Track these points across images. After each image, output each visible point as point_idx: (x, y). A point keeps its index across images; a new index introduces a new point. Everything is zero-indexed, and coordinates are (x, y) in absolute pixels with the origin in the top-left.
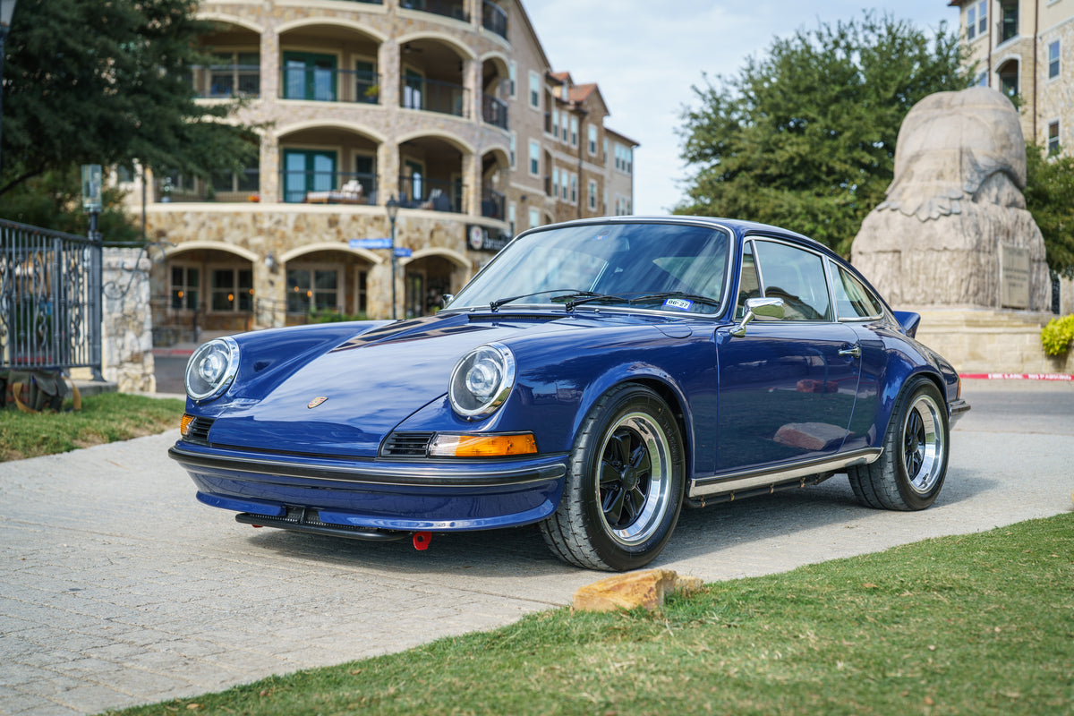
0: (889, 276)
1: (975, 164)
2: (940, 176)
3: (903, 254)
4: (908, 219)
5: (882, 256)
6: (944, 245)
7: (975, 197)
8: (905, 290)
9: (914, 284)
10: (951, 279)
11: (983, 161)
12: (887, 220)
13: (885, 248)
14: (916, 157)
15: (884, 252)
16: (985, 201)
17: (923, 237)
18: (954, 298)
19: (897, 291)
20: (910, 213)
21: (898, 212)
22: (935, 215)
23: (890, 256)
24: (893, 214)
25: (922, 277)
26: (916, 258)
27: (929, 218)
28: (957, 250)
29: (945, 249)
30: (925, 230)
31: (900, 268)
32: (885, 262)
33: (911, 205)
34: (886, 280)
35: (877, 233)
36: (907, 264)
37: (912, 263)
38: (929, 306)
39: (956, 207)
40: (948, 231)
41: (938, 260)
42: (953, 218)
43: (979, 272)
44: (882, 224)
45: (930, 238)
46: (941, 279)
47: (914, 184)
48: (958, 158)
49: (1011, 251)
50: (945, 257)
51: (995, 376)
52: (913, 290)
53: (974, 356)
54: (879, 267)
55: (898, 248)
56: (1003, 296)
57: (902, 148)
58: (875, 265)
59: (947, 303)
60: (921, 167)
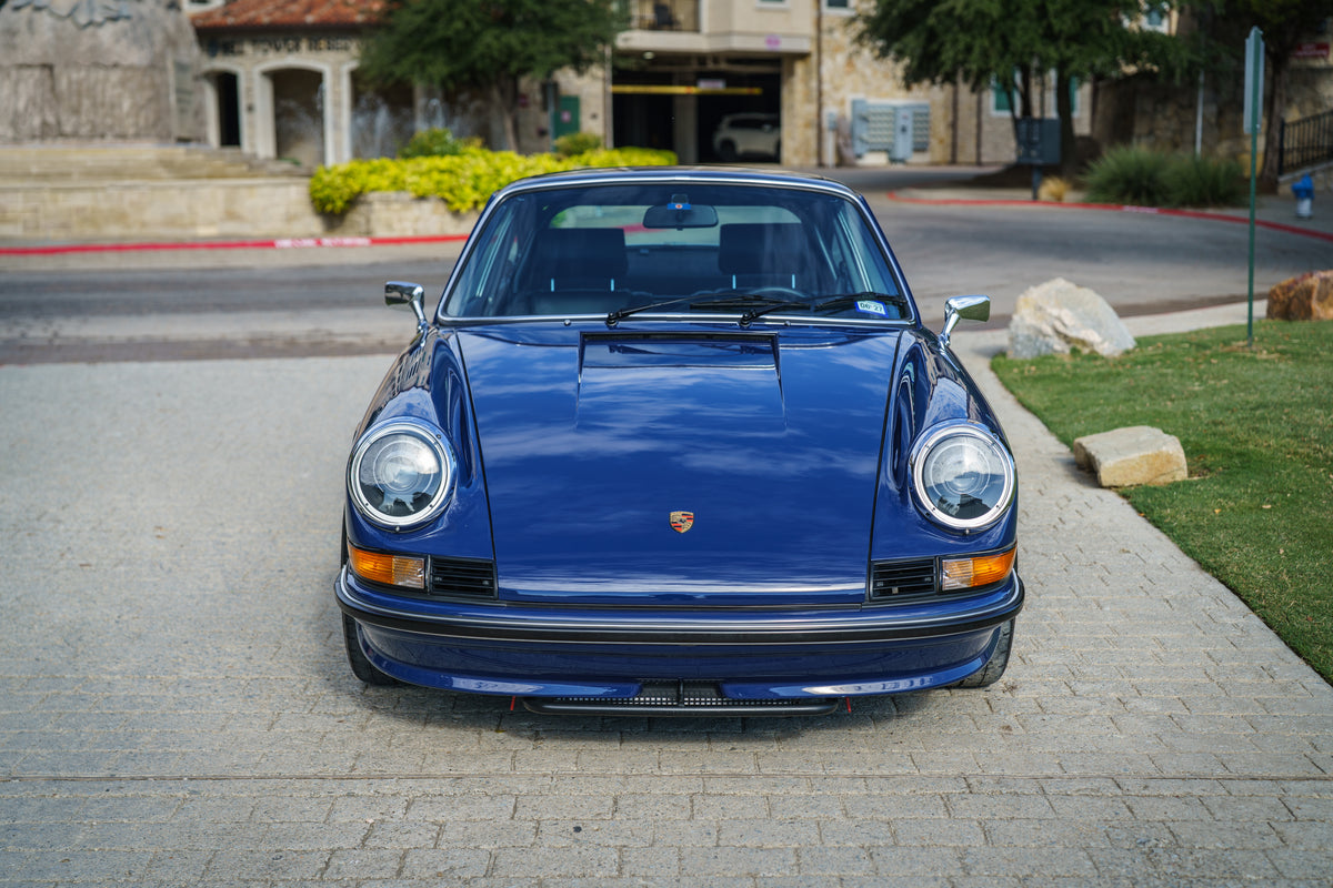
0: (39, 100)
3: (57, 70)
4: (59, 24)
5: (26, 73)
6: (115, 59)
8: (64, 118)
9: (76, 111)
10: (126, 105)
12: (30, 23)
13: (29, 60)
15: (29, 66)
17: (83, 48)
18: (131, 131)
19: (51, 119)
20: (64, 12)
21: (44, 13)
22: (98, 18)
23: (37, 73)
24: (37, 16)
25: (86, 103)
26: (75, 76)
27: (91, 23)
28: (131, 68)
29: (116, 66)
30: (86, 41)
31: (53, 89)
32: (31, 81)
33: (62, 3)
34: (34, 104)
35: (18, 40)
36: (63, 84)
37: (70, 83)
38: (97, 141)
39: (124, 7)
40: (117, 41)
41: (106, 80)
42: (122, 24)
43: (156, 95)
44: (23, 26)
45: (93, 49)
46: (113, 106)
49: (178, 67)
50: (115, 76)
51: (286, 243)
52: (73, 119)
54: (22, 88)
55: (49, 60)
58: (16, 84)
59: (123, 137)
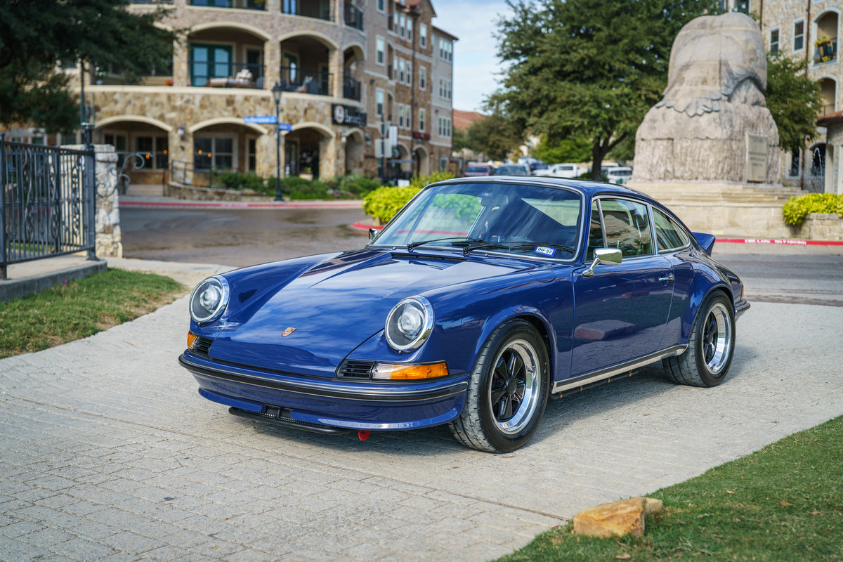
0: (664, 158)
1: (730, 73)
2: (704, 82)
3: (675, 141)
4: (680, 115)
5: (659, 142)
6: (707, 135)
7: (730, 98)
8: (676, 169)
9: (683, 164)
10: (711, 160)
11: (736, 70)
12: (664, 115)
13: (662, 136)
14: (686, 67)
15: (661, 139)
16: (737, 101)
17: (690, 129)
18: (713, 176)
19: (670, 169)
20: (682, 110)
21: (672, 109)
22: (700, 112)
23: (665, 143)
24: (669, 110)
25: (689, 159)
26: (685, 144)
27: (696, 114)
28: (716, 139)
29: (707, 138)
30: (693, 124)
31: (672, 152)
32: (661, 147)
33: (682, 104)
34: (662, 160)
35: (656, 125)
36: (678, 149)
37: (682, 148)
38: (694, 181)
39: (716, 106)
40: (709, 124)
41: (701, 146)
42: (714, 114)
43: (732, 155)
44: (660, 118)
45: (695, 129)
46: (703, 161)
47: (685, 88)
48: (718, 68)
49: (755, 139)
50: (707, 144)
51: (750, 241)
52: (682, 169)
53: (732, 224)
54: (656, 151)
55: (671, 136)
56: (748, 174)
57: (675, 59)
58: (654, 149)
59: (708, 179)
60: (690, 75)
